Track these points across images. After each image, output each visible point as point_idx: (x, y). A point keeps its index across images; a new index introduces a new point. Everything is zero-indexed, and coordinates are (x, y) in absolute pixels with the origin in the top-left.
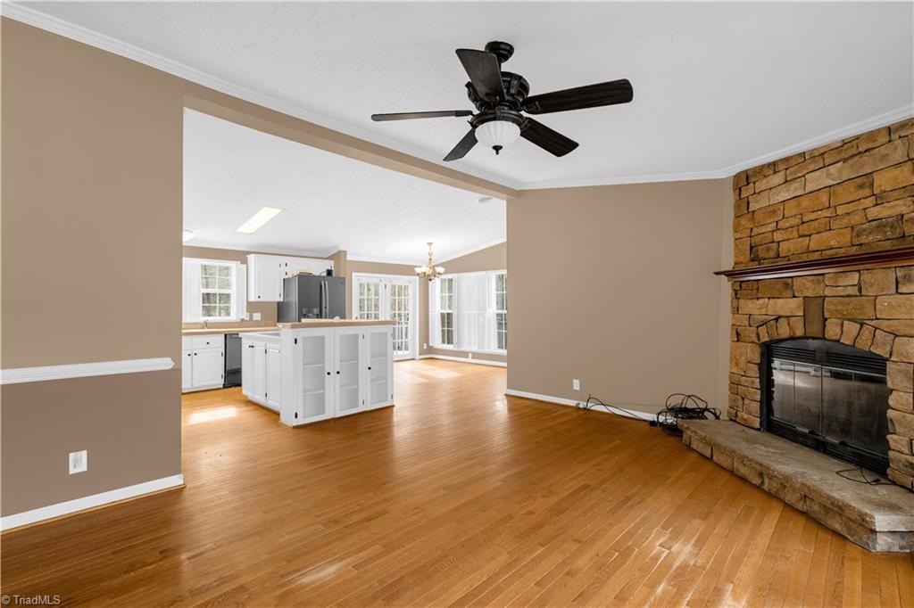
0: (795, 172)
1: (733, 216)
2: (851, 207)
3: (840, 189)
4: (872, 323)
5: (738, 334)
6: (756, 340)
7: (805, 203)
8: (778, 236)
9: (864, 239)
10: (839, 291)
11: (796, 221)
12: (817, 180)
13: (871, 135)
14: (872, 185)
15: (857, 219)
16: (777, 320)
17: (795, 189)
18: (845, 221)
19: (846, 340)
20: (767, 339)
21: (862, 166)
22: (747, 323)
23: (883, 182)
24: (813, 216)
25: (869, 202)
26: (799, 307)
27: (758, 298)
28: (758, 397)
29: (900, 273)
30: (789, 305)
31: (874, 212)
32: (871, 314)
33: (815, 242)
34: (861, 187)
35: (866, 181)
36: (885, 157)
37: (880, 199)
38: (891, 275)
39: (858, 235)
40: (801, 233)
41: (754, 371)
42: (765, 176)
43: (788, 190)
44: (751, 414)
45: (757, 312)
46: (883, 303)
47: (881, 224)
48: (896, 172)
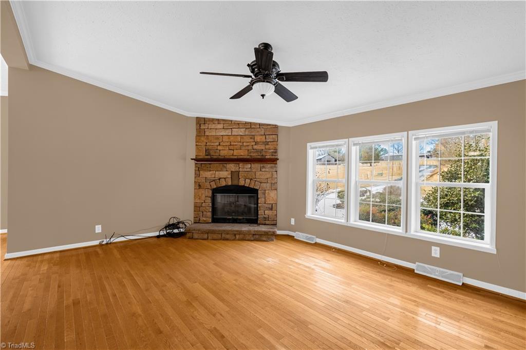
0: (227, 126)
1: (195, 135)
2: (248, 144)
3: (245, 137)
4: (255, 179)
5: (199, 185)
6: (210, 188)
7: (232, 138)
8: (219, 148)
9: (252, 154)
10: (245, 170)
11: (229, 144)
12: (236, 132)
13: (255, 124)
14: (254, 139)
15: (250, 148)
16: (219, 179)
17: (228, 132)
18: (247, 148)
19: (247, 185)
20: (215, 187)
21: (252, 132)
22: (204, 181)
23: (258, 139)
24: (235, 144)
25: (254, 143)
26: (229, 174)
27: (210, 171)
28: (211, 210)
29: (262, 165)
30: (225, 174)
31: (255, 147)
32: (254, 177)
33: (236, 152)
34: (251, 138)
35: (253, 137)
36: (258, 131)
37: (256, 143)
38: (259, 165)
39: (250, 153)
40: (230, 148)
41: (209, 200)
42: (214, 123)
43: (225, 132)
44: (207, 217)
45: (210, 176)
46: (258, 173)
47: (257, 151)
48: (261, 137)
